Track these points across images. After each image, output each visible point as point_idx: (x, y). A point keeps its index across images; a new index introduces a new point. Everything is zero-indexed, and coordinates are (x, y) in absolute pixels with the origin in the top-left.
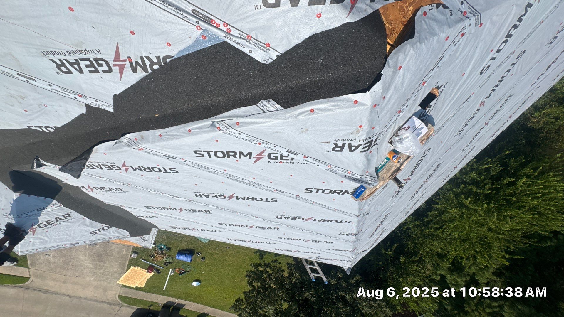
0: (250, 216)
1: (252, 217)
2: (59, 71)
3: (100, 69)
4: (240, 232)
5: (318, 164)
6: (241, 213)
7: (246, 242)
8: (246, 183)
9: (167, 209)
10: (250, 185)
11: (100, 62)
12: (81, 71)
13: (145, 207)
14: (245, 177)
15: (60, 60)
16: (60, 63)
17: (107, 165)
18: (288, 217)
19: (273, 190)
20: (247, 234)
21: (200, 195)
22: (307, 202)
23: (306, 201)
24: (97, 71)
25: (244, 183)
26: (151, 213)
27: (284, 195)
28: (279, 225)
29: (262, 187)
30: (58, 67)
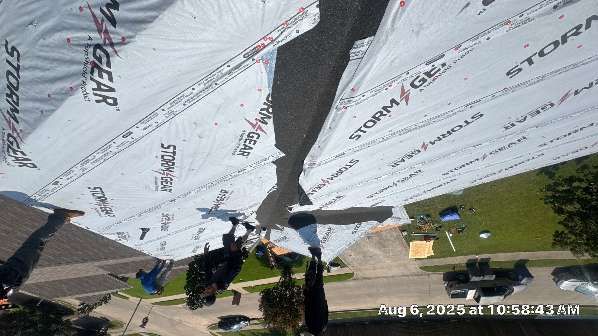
0: (469, 149)
1: (471, 148)
2: (246, 157)
3: (255, 139)
4: (476, 169)
5: (486, 37)
6: (455, 152)
7: (497, 173)
8: (423, 125)
9: (384, 190)
10: (429, 124)
11: (251, 135)
12: (251, 148)
13: (367, 197)
14: (415, 122)
15: (240, 151)
16: (242, 153)
17: (316, 187)
18: (523, 118)
19: (463, 108)
20: (489, 166)
21: (395, 164)
22: (529, 85)
23: (527, 85)
24: (255, 142)
25: (421, 127)
26: (377, 199)
27: (483, 103)
28: (519, 134)
29: (445, 116)
30: (243, 155)
